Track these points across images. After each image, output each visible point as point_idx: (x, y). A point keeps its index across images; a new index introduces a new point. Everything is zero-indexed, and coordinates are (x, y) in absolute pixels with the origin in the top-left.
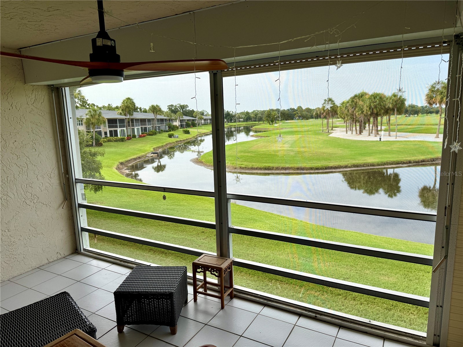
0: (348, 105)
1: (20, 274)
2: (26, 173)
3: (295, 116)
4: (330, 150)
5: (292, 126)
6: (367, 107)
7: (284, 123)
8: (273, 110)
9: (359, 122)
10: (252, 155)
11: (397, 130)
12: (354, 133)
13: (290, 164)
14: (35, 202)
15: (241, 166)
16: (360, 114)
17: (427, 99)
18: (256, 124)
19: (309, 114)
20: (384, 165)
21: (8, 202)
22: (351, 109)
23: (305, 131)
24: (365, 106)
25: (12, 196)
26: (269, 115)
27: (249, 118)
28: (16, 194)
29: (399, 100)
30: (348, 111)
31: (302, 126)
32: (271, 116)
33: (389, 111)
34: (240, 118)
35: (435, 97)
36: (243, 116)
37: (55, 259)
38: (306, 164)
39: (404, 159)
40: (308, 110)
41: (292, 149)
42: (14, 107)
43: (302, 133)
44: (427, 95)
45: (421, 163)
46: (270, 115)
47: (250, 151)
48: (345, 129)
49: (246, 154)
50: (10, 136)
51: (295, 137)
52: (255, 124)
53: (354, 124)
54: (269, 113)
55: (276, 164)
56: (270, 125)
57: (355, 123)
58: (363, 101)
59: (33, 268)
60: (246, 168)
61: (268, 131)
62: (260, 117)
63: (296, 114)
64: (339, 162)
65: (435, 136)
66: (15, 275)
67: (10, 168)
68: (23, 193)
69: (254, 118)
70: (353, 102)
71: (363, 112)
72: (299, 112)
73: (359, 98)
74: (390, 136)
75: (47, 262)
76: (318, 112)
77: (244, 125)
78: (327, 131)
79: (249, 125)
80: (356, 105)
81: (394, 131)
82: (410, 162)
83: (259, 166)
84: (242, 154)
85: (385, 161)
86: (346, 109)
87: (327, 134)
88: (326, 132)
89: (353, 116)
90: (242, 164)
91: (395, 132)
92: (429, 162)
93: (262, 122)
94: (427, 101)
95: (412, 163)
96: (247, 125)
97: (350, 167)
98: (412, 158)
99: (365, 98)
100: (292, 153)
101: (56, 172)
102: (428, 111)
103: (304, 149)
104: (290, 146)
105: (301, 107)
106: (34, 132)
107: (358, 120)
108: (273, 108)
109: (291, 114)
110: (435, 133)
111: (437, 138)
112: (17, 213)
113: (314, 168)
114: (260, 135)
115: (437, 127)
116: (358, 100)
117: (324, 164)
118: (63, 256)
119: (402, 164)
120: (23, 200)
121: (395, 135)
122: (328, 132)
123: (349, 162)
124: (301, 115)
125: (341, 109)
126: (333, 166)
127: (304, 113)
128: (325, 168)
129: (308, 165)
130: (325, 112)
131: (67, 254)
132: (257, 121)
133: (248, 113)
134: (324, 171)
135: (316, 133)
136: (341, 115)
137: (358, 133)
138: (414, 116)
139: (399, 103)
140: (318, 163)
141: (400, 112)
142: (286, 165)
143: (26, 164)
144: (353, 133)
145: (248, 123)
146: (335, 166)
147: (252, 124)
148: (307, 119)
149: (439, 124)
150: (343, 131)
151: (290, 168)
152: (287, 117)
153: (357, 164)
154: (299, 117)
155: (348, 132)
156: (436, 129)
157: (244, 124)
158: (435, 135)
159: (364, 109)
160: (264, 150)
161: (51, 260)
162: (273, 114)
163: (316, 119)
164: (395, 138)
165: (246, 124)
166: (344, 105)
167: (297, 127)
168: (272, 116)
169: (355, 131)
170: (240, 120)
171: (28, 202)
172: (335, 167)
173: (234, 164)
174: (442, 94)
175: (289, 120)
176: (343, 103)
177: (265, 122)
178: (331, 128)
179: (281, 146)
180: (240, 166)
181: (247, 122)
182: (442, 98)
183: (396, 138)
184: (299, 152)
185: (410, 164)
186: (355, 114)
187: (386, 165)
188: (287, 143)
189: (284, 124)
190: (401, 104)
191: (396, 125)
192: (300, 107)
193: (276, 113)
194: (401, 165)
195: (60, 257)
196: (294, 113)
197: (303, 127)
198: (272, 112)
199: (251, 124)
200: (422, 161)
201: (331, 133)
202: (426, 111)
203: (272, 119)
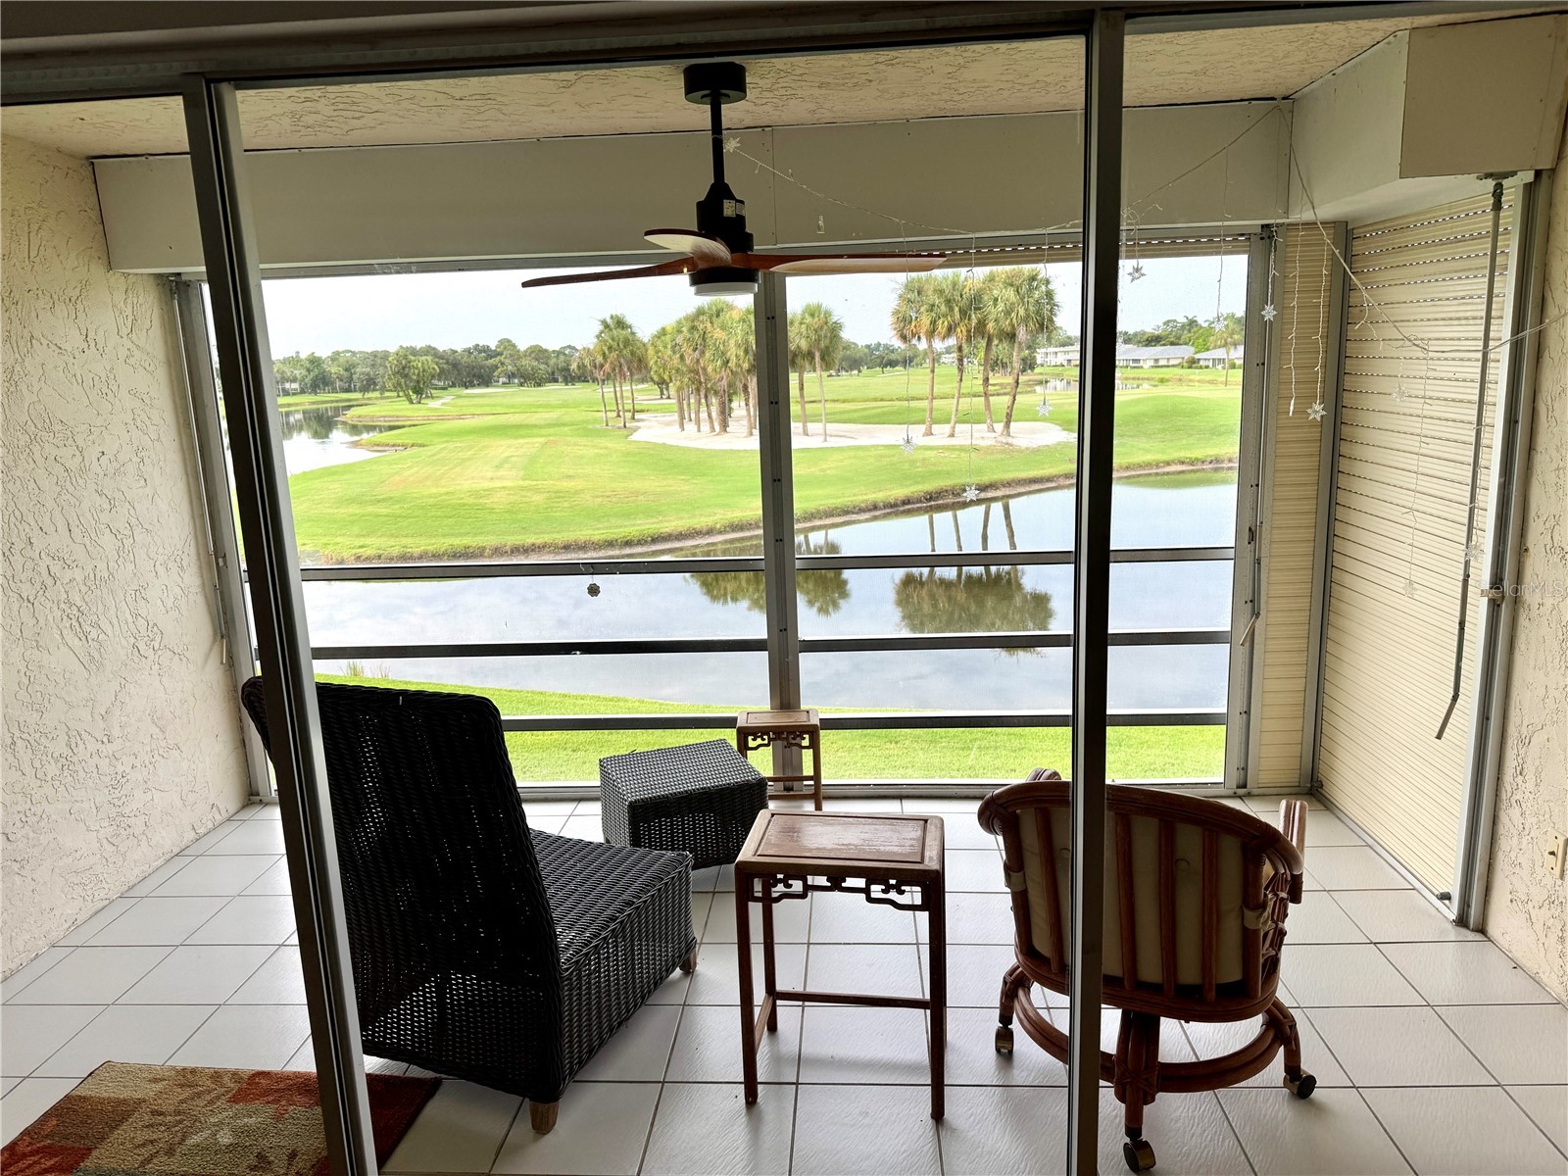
0: (679, 339)
1: (142, 876)
2: (131, 555)
3: (496, 374)
4: (652, 484)
5: (494, 405)
6: (738, 346)
7: (459, 397)
8: (414, 352)
9: (716, 393)
10: (396, 509)
11: (826, 414)
12: (705, 427)
13: (536, 533)
14: (157, 647)
15: (358, 551)
16: (718, 370)
17: (896, 323)
18: (354, 403)
19: (542, 367)
20: (810, 520)
21: (102, 650)
22: (690, 351)
23: (549, 426)
24: (732, 342)
25: (109, 632)
26: (404, 368)
27: (324, 378)
28: (115, 621)
29: (825, 327)
30: (682, 357)
31: (531, 405)
32: (414, 374)
33: (799, 360)
34: (284, 380)
35: (917, 318)
36: (296, 372)
37: (210, 825)
38: (591, 532)
39: (860, 498)
40: (538, 353)
41: (534, 483)
42: (92, 344)
43: (544, 431)
44: (896, 312)
45: (902, 509)
46: (407, 370)
47: (382, 497)
48: (676, 417)
49: (370, 509)
50: (91, 438)
51: (529, 445)
52: (349, 400)
53: (703, 401)
54: (404, 362)
55: (490, 538)
56: (412, 403)
57: (706, 397)
58: (723, 328)
59: (168, 857)
60: (380, 556)
61: (403, 427)
62: (368, 374)
63: (497, 367)
64: (689, 518)
65: (924, 430)
66: (133, 880)
67: (96, 539)
68: (130, 620)
69: (341, 380)
70: (695, 332)
71: (728, 362)
72: (507, 361)
73: (711, 319)
74: (807, 435)
75: (192, 835)
76: (587, 362)
77: (304, 407)
78: (622, 425)
79: (324, 406)
80: (704, 339)
81: (816, 418)
82: (875, 507)
83: (430, 548)
84: (354, 509)
85: (812, 506)
86: (674, 352)
87: (625, 432)
88: (619, 428)
89: (697, 373)
90: (361, 543)
91: (821, 421)
92: (921, 502)
93: (376, 394)
94: (895, 329)
95: (880, 509)
96: (320, 406)
97: (720, 532)
98: (880, 496)
99: (730, 318)
100: (538, 499)
101: (192, 551)
102: (883, 358)
103: (573, 484)
104: (522, 473)
105: (509, 341)
106: (139, 423)
107: (712, 388)
108: (413, 345)
109: (482, 367)
110: (922, 422)
111: (928, 435)
112: (123, 682)
113: (619, 541)
114: (388, 441)
115: (925, 404)
116: (709, 325)
117: (647, 527)
118: (225, 815)
119: (857, 513)
120: (133, 640)
121: (822, 431)
122: (625, 426)
123: (716, 518)
124: (515, 368)
125: (660, 351)
126: (675, 533)
127: (527, 363)
128: (649, 539)
129: (597, 532)
130: (609, 361)
131: (232, 810)
132: (355, 391)
133: (315, 361)
134: (650, 550)
135: (585, 430)
136: (662, 370)
137: (717, 427)
138: (851, 375)
139: (826, 337)
140: (626, 526)
141: (827, 362)
142: (523, 537)
143: (128, 526)
144: (702, 428)
145: (322, 397)
146: (680, 529)
147: (337, 401)
148: (539, 385)
149: (930, 397)
150: (668, 424)
151: (539, 547)
152: (468, 374)
153: (741, 520)
154: (511, 376)
155: (685, 426)
156: (924, 410)
157: (307, 401)
158: (922, 428)
159: (729, 353)
160: (434, 490)
161: (202, 831)
162: (420, 364)
163: (567, 385)
164: (822, 438)
165: (313, 403)
166: (668, 338)
167: (513, 410)
168: (416, 372)
169: (708, 424)
170: (287, 385)
171: (141, 646)
172: (681, 533)
173: (331, 548)
174: (932, 311)
175: (472, 386)
176: (663, 332)
177: (387, 394)
178: (630, 414)
179: (490, 474)
180: (354, 551)
181: (316, 393)
182: (934, 323)
183: (825, 440)
184: (559, 494)
185: (877, 513)
186: (704, 369)
187: (815, 518)
188: (506, 465)
189: (460, 402)
190: (831, 339)
191: (820, 401)
192: (507, 344)
193: (427, 360)
194: (854, 517)
195: (218, 818)
196: (491, 361)
197: (533, 410)
198: (412, 358)
199: (332, 402)
200: (904, 503)
201: (636, 429)
202: (878, 360)
203: (418, 382)
